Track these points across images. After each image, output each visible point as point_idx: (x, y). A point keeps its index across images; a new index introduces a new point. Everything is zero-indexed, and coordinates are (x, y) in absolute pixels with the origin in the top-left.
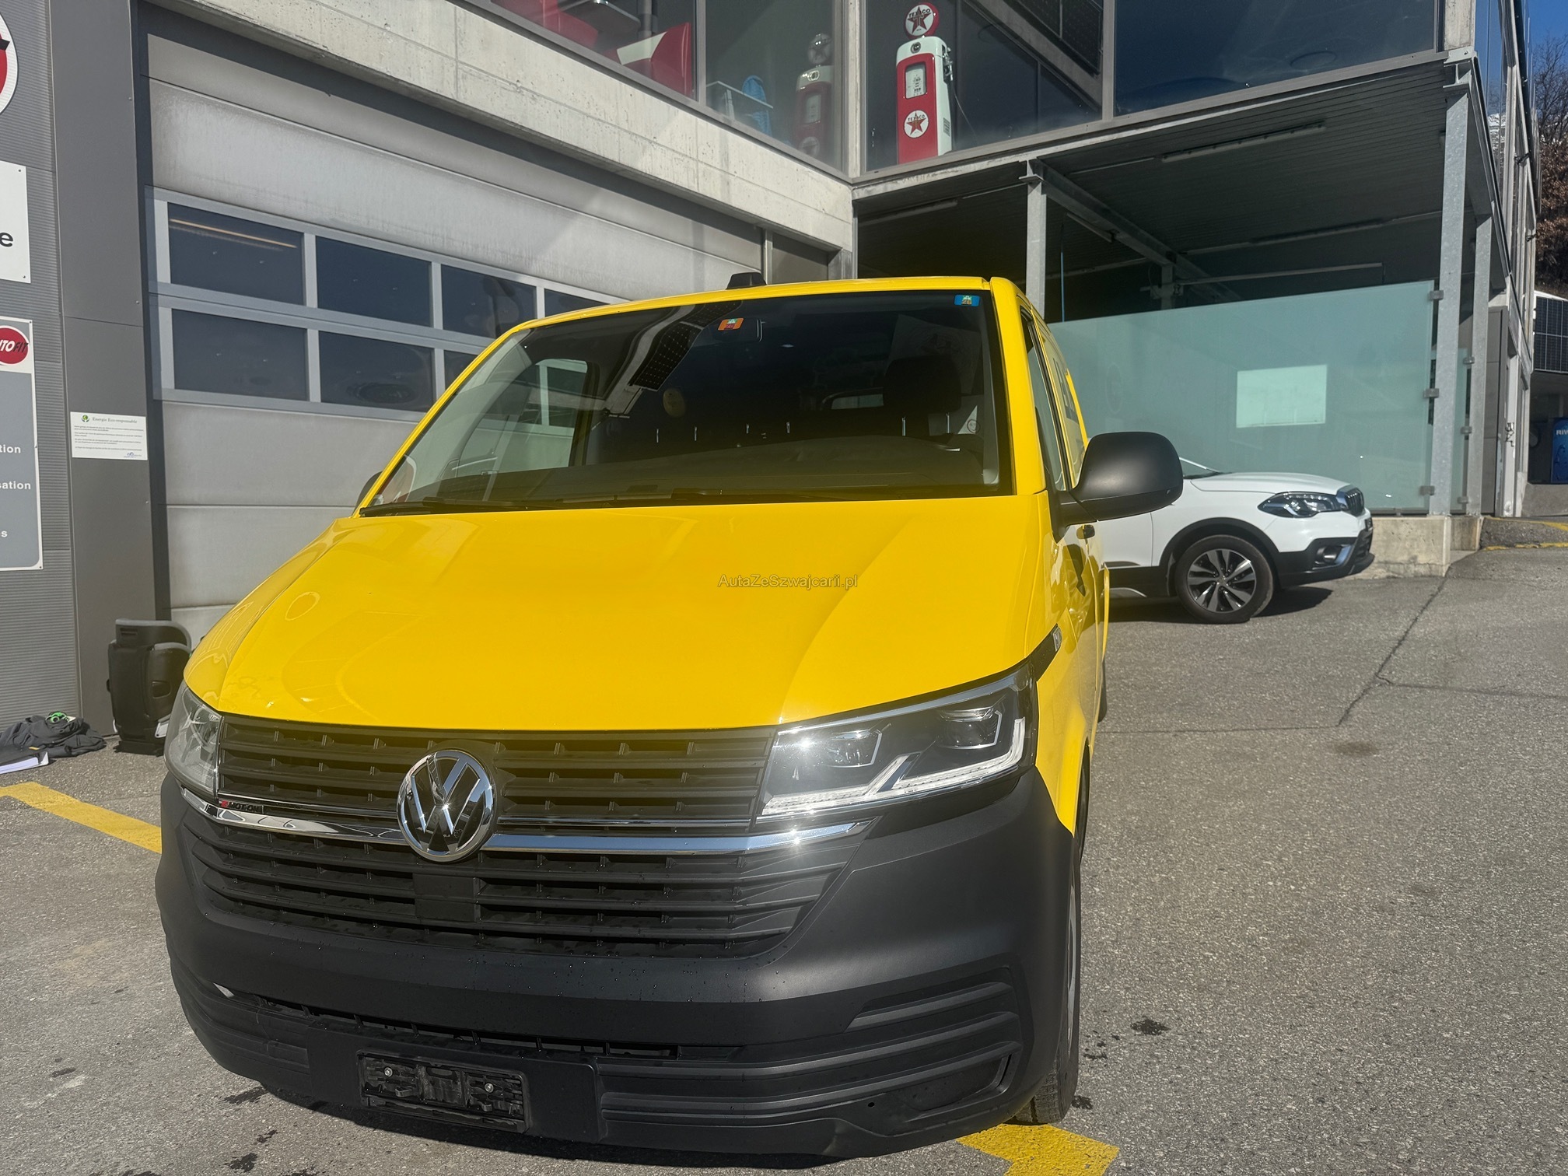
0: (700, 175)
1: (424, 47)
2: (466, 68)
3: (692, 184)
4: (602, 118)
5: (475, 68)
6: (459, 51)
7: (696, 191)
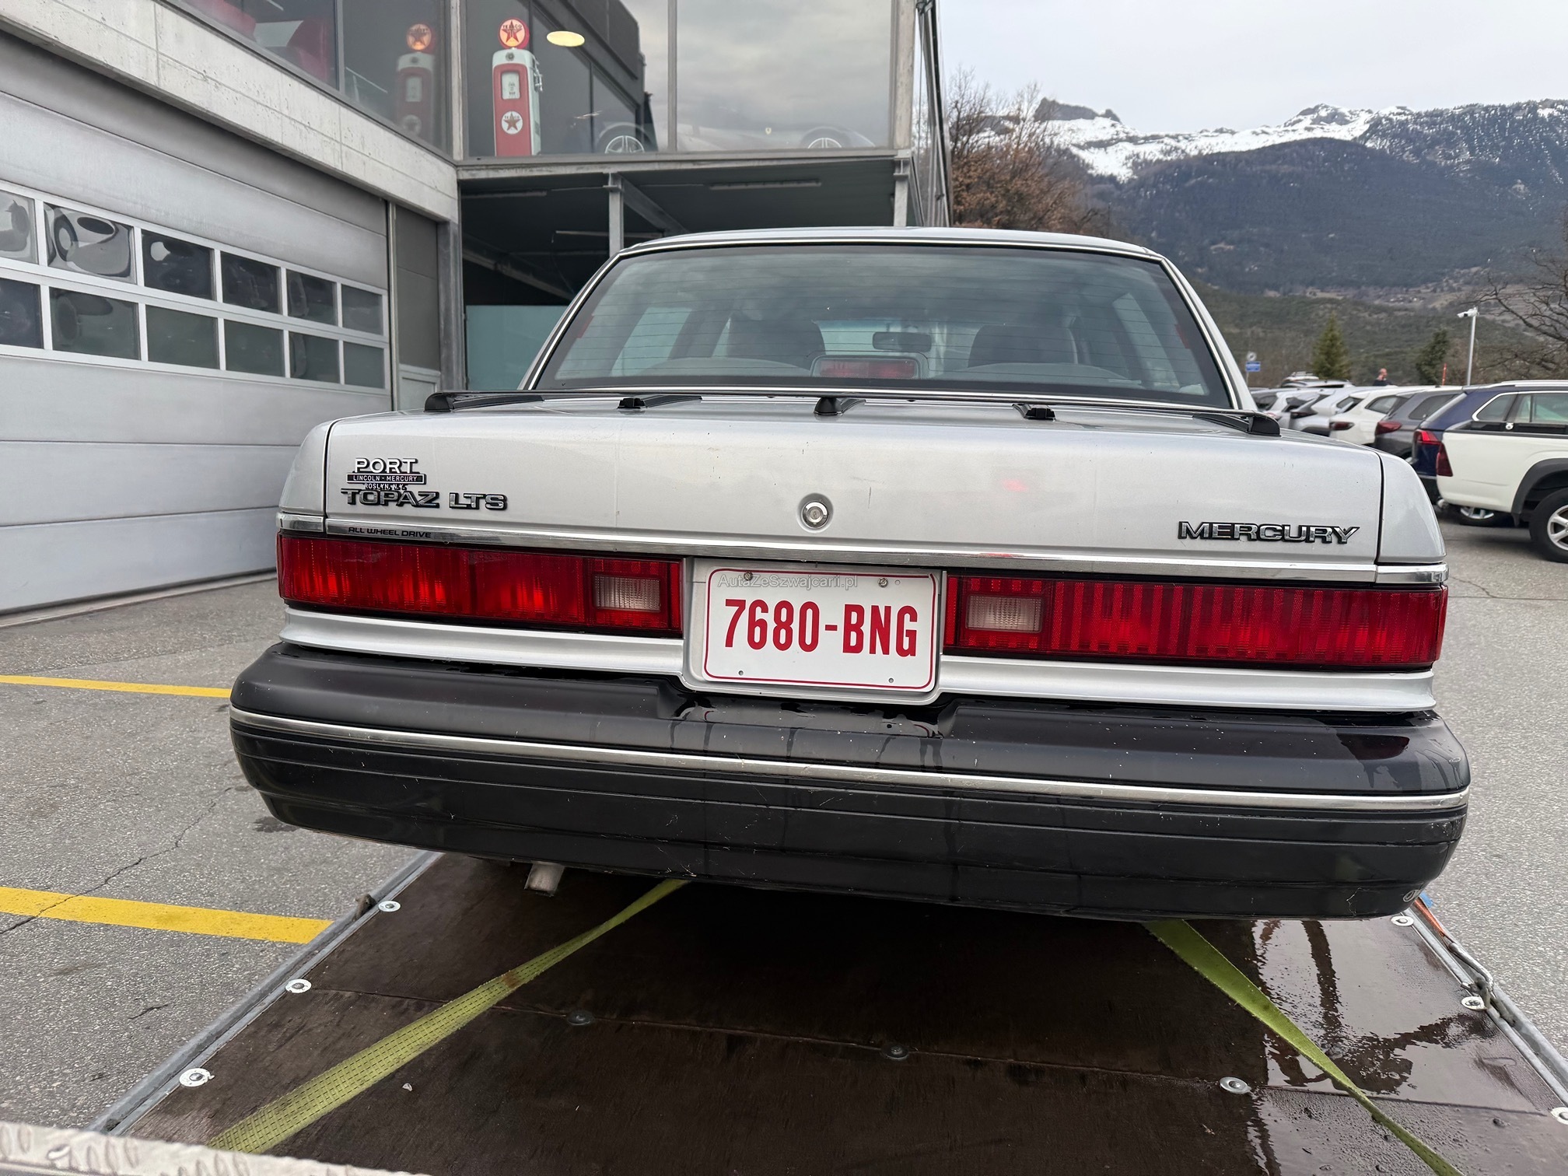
0: (344, 155)
1: (132, 39)
2: (165, 59)
3: (337, 164)
4: (269, 105)
5: (171, 59)
6: (159, 44)
7: (340, 169)
